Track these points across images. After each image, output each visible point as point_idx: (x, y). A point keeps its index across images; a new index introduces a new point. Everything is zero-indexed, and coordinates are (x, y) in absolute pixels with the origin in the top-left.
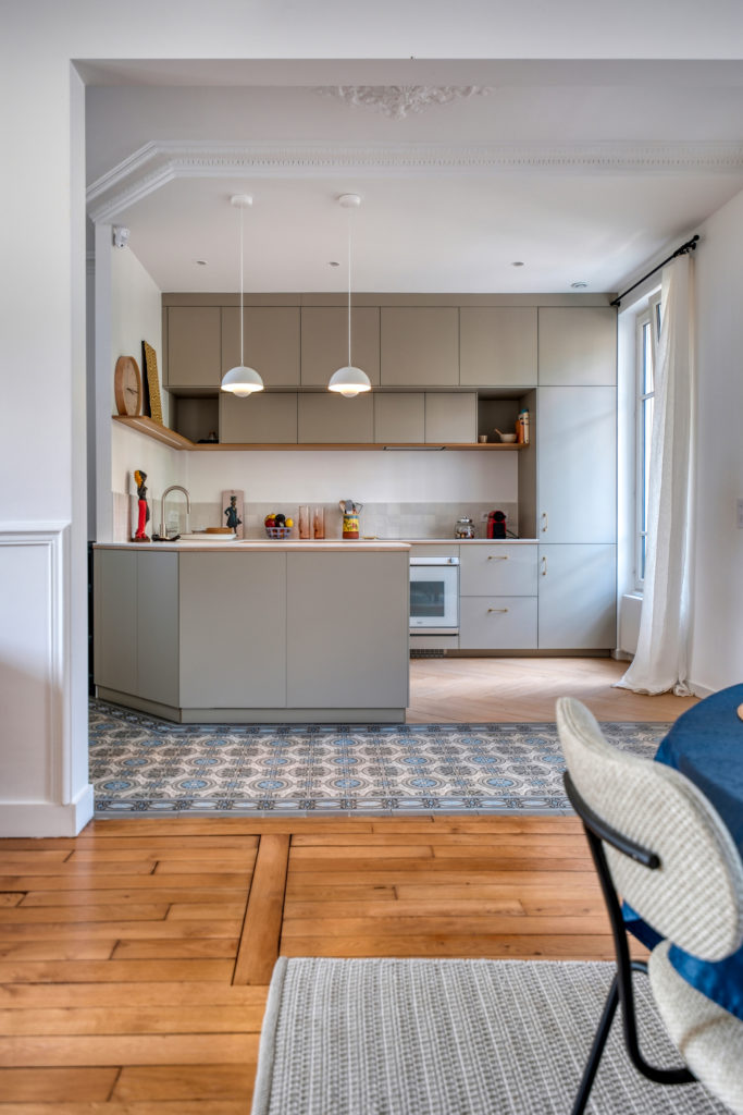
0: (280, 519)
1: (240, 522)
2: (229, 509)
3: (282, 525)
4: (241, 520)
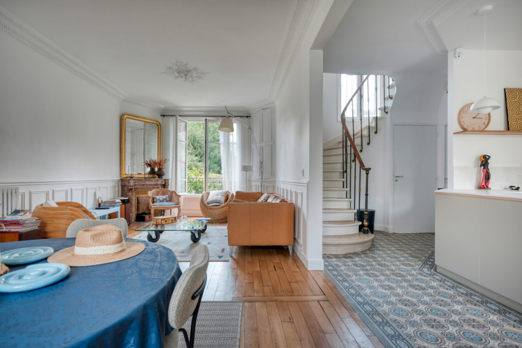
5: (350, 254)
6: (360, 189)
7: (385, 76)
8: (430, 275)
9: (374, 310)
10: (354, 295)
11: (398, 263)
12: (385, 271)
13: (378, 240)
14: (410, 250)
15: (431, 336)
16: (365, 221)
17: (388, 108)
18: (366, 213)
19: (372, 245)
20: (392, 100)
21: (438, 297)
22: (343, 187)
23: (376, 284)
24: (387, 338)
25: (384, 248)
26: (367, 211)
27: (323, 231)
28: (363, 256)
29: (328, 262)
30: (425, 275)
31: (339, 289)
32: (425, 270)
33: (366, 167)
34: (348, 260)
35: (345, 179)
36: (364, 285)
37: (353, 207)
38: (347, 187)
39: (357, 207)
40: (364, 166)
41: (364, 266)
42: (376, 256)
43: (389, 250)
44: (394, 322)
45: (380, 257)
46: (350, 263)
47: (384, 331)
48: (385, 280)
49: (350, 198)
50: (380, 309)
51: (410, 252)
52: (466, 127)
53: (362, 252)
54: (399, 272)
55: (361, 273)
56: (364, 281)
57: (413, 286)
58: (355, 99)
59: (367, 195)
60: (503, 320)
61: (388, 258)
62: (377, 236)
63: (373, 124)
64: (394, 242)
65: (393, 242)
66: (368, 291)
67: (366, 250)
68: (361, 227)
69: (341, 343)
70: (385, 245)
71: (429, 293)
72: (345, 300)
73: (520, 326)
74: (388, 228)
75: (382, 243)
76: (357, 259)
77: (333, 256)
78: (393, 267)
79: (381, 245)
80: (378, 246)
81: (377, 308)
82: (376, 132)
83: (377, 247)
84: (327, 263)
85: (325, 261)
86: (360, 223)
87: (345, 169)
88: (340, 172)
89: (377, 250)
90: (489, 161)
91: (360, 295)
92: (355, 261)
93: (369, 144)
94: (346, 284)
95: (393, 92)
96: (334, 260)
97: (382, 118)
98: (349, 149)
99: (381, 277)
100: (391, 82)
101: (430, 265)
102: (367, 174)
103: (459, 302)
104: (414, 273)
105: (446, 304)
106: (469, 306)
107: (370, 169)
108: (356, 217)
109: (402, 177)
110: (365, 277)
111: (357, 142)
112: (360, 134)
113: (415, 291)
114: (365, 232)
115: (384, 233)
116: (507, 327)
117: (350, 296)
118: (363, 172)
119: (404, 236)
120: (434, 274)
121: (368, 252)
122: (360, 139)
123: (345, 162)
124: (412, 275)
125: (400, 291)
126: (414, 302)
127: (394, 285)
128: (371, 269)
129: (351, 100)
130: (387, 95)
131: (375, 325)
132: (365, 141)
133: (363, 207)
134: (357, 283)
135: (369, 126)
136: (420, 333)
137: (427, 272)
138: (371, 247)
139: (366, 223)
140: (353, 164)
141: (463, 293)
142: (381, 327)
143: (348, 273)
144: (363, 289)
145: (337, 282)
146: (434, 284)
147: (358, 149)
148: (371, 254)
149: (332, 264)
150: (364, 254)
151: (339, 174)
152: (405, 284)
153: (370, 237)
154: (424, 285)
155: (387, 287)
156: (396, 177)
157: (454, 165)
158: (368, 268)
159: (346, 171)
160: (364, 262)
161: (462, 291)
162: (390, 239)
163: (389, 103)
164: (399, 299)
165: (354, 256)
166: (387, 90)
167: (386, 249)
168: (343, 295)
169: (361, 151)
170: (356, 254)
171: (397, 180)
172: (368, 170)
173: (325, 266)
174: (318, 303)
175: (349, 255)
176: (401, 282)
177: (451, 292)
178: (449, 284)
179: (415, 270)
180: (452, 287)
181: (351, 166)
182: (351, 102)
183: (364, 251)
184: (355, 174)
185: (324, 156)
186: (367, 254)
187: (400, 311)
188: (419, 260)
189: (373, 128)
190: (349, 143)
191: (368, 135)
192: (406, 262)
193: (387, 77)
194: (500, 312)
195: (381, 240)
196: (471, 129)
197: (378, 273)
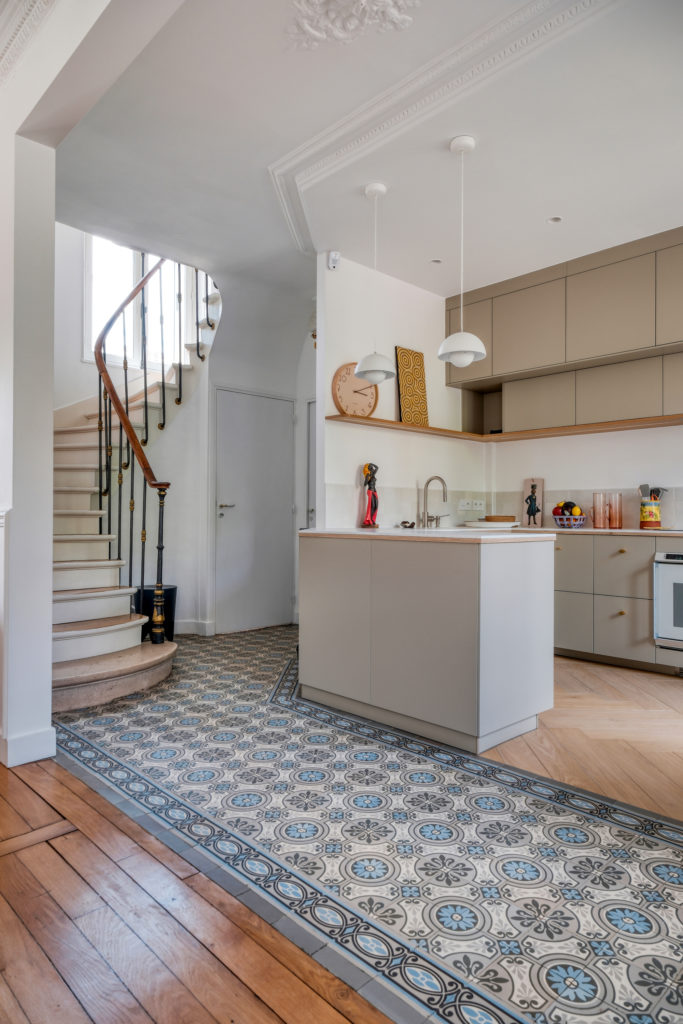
0: (569, 506)
1: (538, 510)
2: (530, 498)
3: (567, 513)
4: (540, 508)
5: (122, 699)
6: (144, 535)
7: (200, 272)
8: (291, 707)
9: (192, 814)
10: (141, 794)
11: (230, 697)
12: (205, 720)
13: (185, 654)
14: (250, 666)
15: (306, 826)
16: (155, 613)
17: (203, 346)
18: (159, 592)
19: (173, 668)
20: (215, 331)
21: (309, 747)
22: (101, 533)
23: (189, 754)
24: (225, 867)
25: (200, 670)
26: (160, 588)
27: (55, 651)
28: (154, 697)
29: (65, 731)
30: (282, 709)
31: (103, 793)
32: (282, 699)
33: (160, 479)
34: (119, 715)
35: (104, 512)
36: (163, 765)
37: (125, 582)
38: (109, 533)
39: (137, 582)
40: (154, 478)
41: (159, 720)
42: (184, 691)
43: (211, 673)
44: (236, 826)
45: (193, 692)
46: (125, 722)
47: (217, 853)
48: (208, 740)
49: (119, 558)
50: (203, 808)
51: (251, 669)
52: (344, 409)
53: (151, 688)
54: (235, 715)
55: (155, 737)
56: (164, 754)
57: (262, 738)
58: (130, 309)
59: (160, 548)
60: (405, 757)
61: (209, 691)
62: (181, 648)
63: (172, 381)
64: (218, 654)
65: (216, 655)
66: (174, 776)
67: (160, 683)
68: (147, 629)
69: (122, 924)
70: (200, 664)
71: (293, 744)
72: (122, 814)
73: (426, 758)
74: (203, 625)
75: (194, 661)
76: (140, 708)
77: (77, 715)
78: (222, 709)
79: (193, 664)
80: (186, 668)
81: (198, 808)
82: (179, 401)
83: (184, 672)
84: (63, 736)
85: (58, 732)
86: (145, 619)
87: (104, 487)
88: (94, 493)
89: (183, 677)
90: (376, 476)
91: (156, 791)
92: (137, 714)
93: (162, 426)
94: (119, 775)
95: (216, 314)
96: (82, 722)
97: (191, 369)
98: (115, 435)
99: (199, 736)
100: (212, 290)
101: (289, 688)
102: (162, 497)
103: (341, 745)
104: (263, 709)
105: (325, 756)
106: (358, 747)
107: (168, 485)
108: (133, 607)
109: (233, 506)
110: (165, 744)
111: (136, 418)
112: (143, 400)
113: (269, 746)
114: (156, 640)
115: (196, 638)
116: (411, 766)
117: (132, 801)
118: (153, 493)
119: (237, 637)
120: (298, 704)
121: (165, 686)
122: (141, 412)
123: (104, 468)
124: (260, 716)
125: (240, 755)
126: (268, 770)
127: (227, 747)
128: (175, 724)
129: (121, 310)
130: (202, 317)
131: (198, 848)
132: (155, 419)
133: (150, 581)
134: (147, 764)
135: (163, 383)
136: (287, 830)
137: (286, 703)
138: (171, 675)
139: (158, 618)
140: (126, 473)
141: (345, 728)
142: (211, 848)
143: (123, 746)
144: (162, 774)
145: (97, 775)
146: (300, 723)
147: (140, 436)
148: (172, 691)
149: (79, 733)
150: (157, 692)
151: (88, 497)
152: (248, 738)
153: (169, 649)
154: (282, 731)
155: (215, 755)
156: (221, 506)
157: (327, 481)
158: (169, 722)
159: (108, 490)
160: (158, 711)
161: (344, 723)
162: (210, 648)
163: (208, 337)
164: (241, 773)
165: (134, 703)
166: (202, 305)
167: (203, 673)
168: (115, 801)
169: (145, 442)
170: (138, 696)
171: (222, 515)
172: (163, 487)
173: (59, 743)
174: (46, 844)
175: (121, 703)
176: (241, 735)
177: (328, 731)
178: (323, 716)
179: (264, 704)
180: (329, 722)
181: (120, 478)
182: (122, 314)
183: (157, 685)
184: (132, 498)
185: (56, 449)
186: (162, 691)
187: (245, 796)
188: (269, 682)
189: (173, 389)
190: (116, 420)
191: (161, 406)
192: (246, 692)
193: (202, 275)
194: (398, 745)
195: (191, 654)
196: (352, 413)
197: (192, 729)
